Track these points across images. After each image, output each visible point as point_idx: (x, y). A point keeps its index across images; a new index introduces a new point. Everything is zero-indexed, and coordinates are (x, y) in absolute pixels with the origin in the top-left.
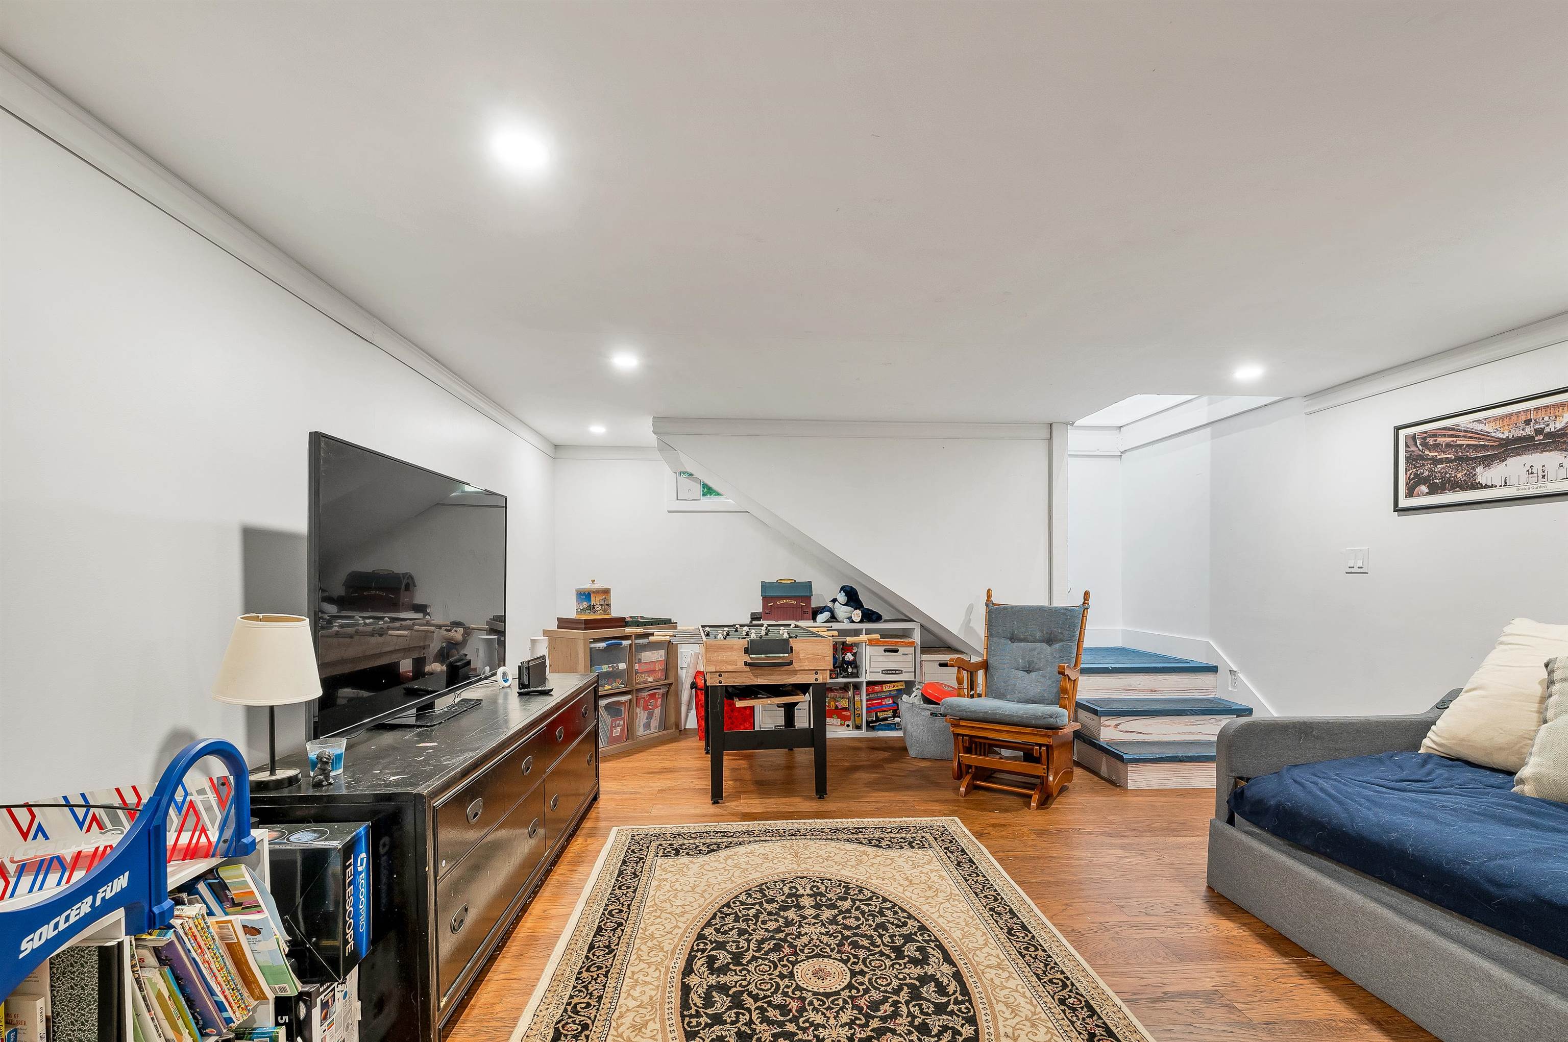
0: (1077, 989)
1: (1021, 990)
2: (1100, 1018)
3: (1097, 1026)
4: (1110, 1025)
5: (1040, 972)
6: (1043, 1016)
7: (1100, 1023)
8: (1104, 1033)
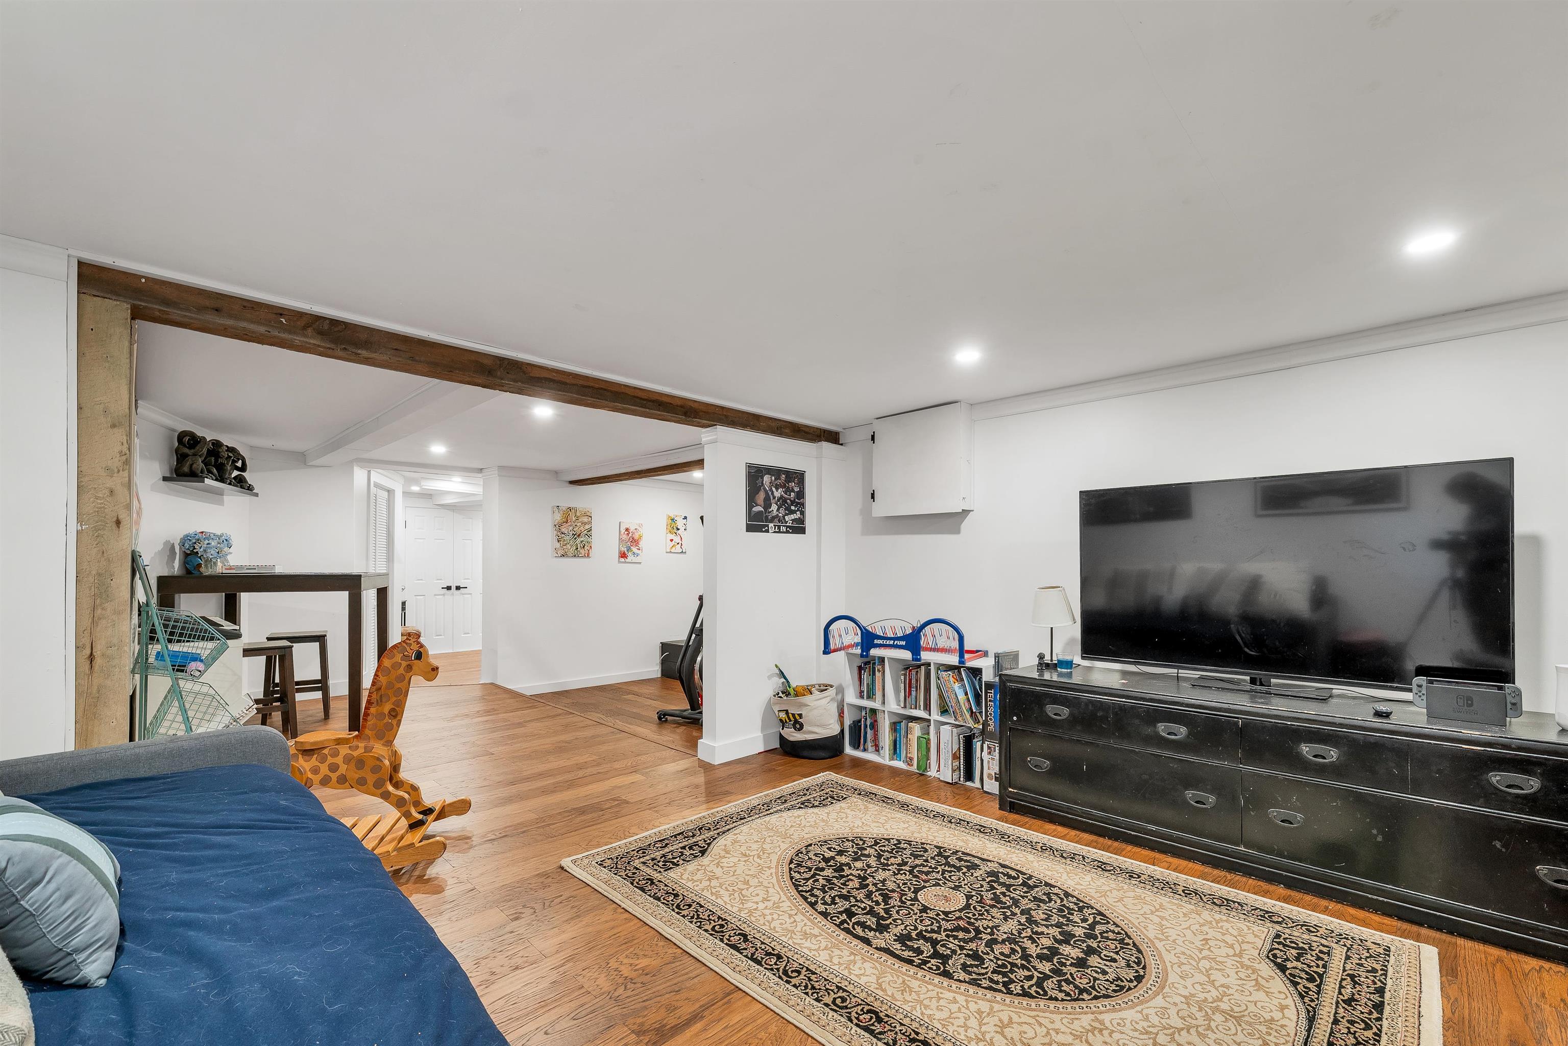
0: (774, 974)
1: (813, 953)
2: (746, 956)
3: (745, 949)
4: (737, 953)
5: (813, 977)
6: (783, 938)
7: (745, 953)
8: (739, 945)
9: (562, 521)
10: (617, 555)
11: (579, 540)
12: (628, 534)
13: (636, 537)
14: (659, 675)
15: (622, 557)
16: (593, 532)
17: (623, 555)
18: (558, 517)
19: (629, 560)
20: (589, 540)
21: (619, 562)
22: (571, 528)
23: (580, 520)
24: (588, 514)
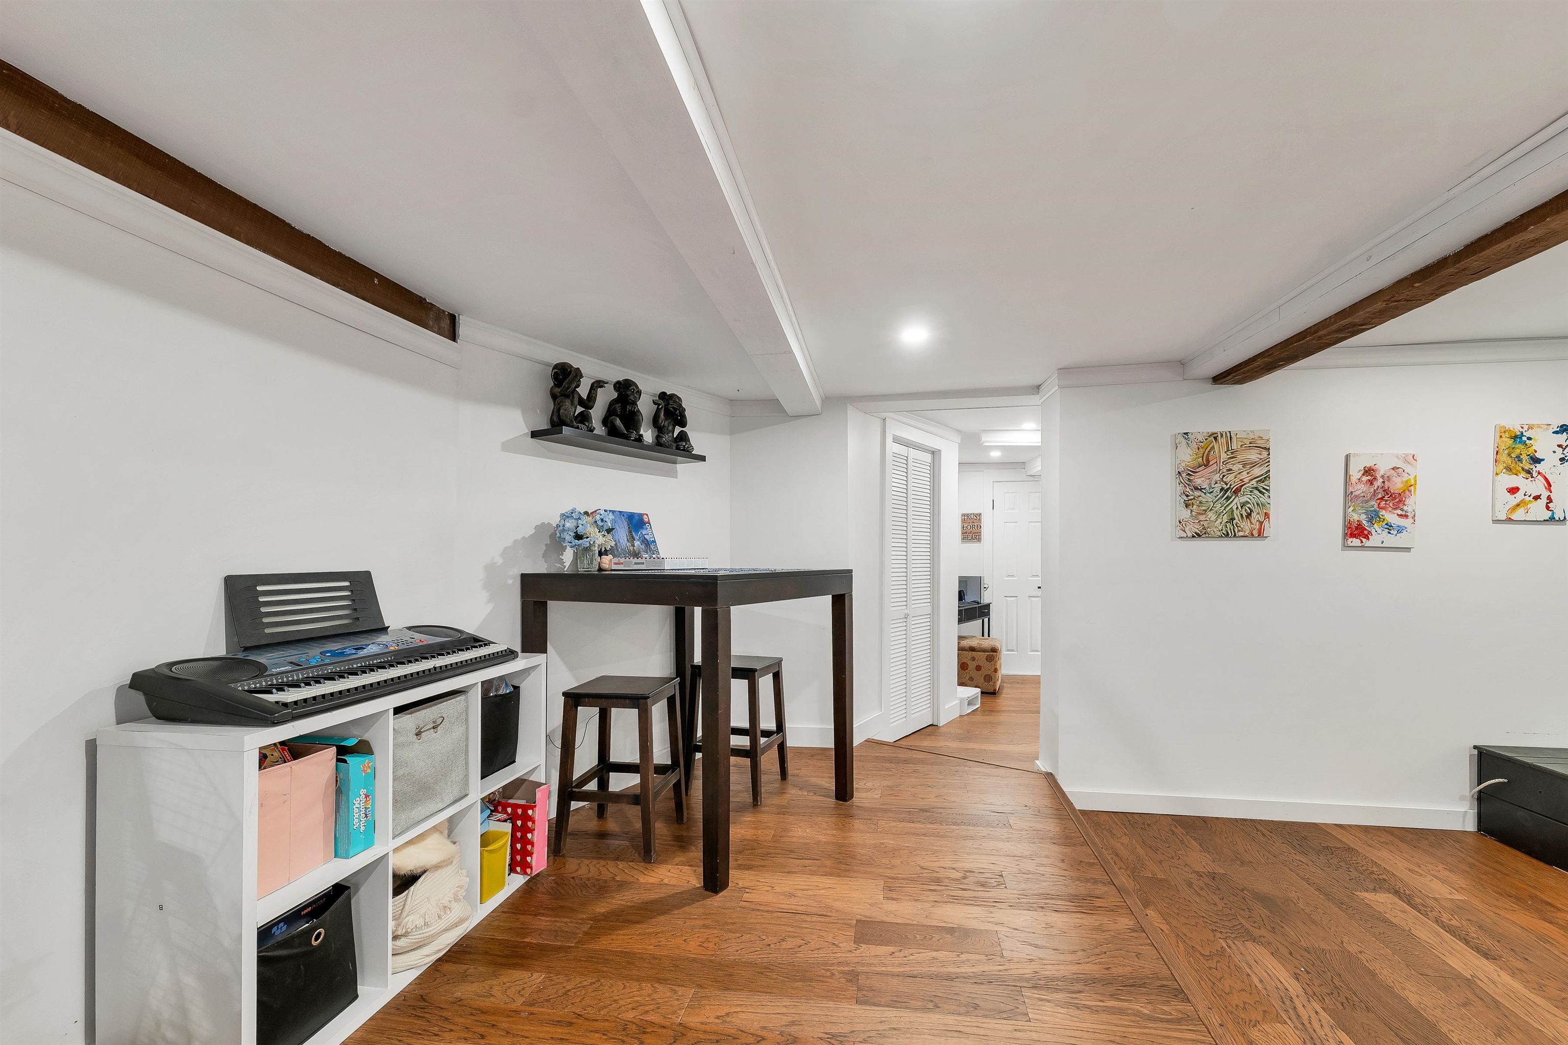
9: (1195, 463)
10: (1338, 529)
11: (1237, 501)
12: (1371, 482)
13: (1397, 485)
14: (1470, 825)
15: (1353, 535)
16: (1273, 483)
17: (1356, 531)
18: (1187, 456)
19: (1374, 541)
20: (1263, 499)
21: (1346, 547)
22: (1217, 477)
23: (1240, 458)
24: (1260, 443)
